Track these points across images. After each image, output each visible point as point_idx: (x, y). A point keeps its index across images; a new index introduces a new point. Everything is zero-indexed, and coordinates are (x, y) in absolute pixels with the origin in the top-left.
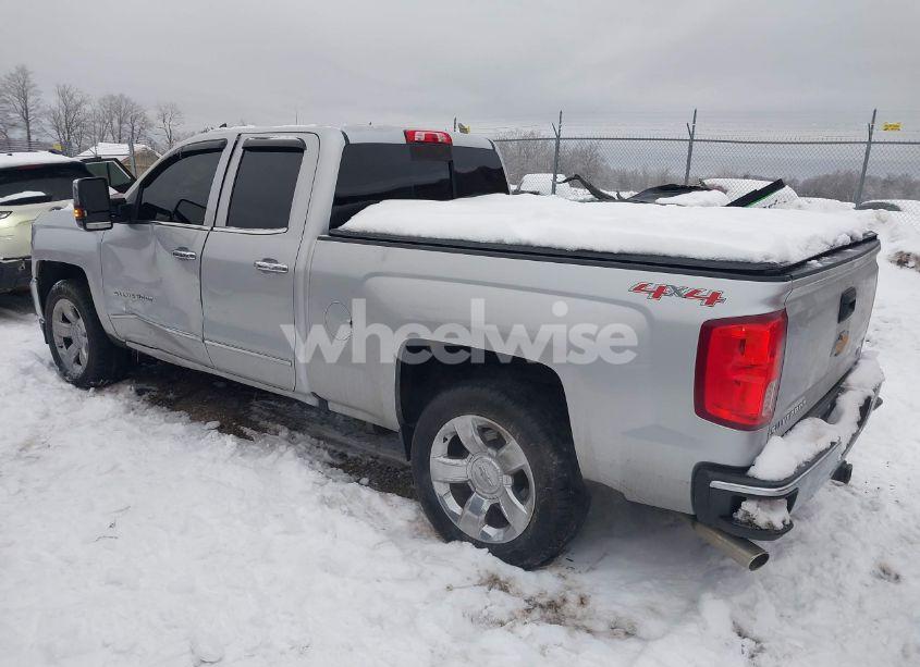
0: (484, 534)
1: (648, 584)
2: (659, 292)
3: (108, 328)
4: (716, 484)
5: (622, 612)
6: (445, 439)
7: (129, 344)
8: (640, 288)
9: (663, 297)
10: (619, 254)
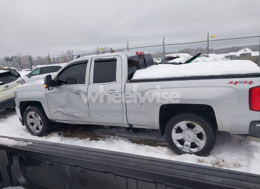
0: (191, 151)
1: (235, 154)
2: (236, 83)
3: (50, 117)
4: (257, 125)
5: (235, 161)
6: (176, 129)
7: (56, 121)
8: (231, 83)
9: (237, 84)
10: (222, 75)
